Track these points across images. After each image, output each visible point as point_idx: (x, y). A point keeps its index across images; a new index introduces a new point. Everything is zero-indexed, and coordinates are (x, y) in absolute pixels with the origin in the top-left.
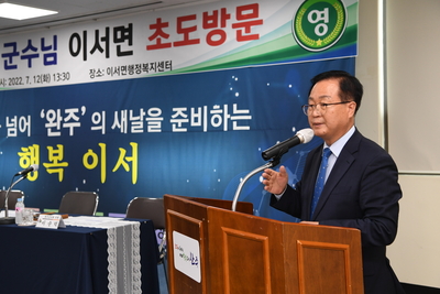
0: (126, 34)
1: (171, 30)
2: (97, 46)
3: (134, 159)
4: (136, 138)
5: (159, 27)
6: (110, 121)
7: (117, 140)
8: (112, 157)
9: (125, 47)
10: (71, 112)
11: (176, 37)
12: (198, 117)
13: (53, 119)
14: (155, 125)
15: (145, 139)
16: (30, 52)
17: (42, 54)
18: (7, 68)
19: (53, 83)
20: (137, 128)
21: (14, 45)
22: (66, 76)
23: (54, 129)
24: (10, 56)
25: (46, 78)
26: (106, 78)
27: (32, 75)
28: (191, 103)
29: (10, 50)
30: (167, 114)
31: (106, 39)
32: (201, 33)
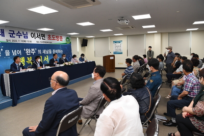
0: (44, 36)
1: (51, 37)
2: (38, 37)
3: (48, 58)
4: (47, 55)
5: (49, 36)
6: (42, 52)
7: (44, 55)
8: (43, 59)
9: (44, 38)
10: (33, 50)
11: (52, 38)
12: (56, 51)
13: (28, 51)
14: (50, 53)
15: (49, 55)
16: (19, 34)
17: (23, 35)
18: (11, 37)
19: (27, 43)
20: (47, 53)
21: (13, 31)
22: (31, 42)
23: (28, 53)
24: (12, 34)
25: (25, 41)
26: (40, 43)
27: (20, 40)
28: (56, 49)
29: (12, 32)
30: (52, 51)
31: (40, 35)
32: (56, 38)
